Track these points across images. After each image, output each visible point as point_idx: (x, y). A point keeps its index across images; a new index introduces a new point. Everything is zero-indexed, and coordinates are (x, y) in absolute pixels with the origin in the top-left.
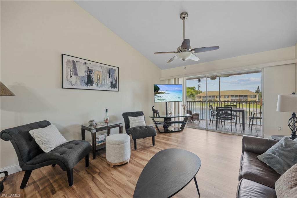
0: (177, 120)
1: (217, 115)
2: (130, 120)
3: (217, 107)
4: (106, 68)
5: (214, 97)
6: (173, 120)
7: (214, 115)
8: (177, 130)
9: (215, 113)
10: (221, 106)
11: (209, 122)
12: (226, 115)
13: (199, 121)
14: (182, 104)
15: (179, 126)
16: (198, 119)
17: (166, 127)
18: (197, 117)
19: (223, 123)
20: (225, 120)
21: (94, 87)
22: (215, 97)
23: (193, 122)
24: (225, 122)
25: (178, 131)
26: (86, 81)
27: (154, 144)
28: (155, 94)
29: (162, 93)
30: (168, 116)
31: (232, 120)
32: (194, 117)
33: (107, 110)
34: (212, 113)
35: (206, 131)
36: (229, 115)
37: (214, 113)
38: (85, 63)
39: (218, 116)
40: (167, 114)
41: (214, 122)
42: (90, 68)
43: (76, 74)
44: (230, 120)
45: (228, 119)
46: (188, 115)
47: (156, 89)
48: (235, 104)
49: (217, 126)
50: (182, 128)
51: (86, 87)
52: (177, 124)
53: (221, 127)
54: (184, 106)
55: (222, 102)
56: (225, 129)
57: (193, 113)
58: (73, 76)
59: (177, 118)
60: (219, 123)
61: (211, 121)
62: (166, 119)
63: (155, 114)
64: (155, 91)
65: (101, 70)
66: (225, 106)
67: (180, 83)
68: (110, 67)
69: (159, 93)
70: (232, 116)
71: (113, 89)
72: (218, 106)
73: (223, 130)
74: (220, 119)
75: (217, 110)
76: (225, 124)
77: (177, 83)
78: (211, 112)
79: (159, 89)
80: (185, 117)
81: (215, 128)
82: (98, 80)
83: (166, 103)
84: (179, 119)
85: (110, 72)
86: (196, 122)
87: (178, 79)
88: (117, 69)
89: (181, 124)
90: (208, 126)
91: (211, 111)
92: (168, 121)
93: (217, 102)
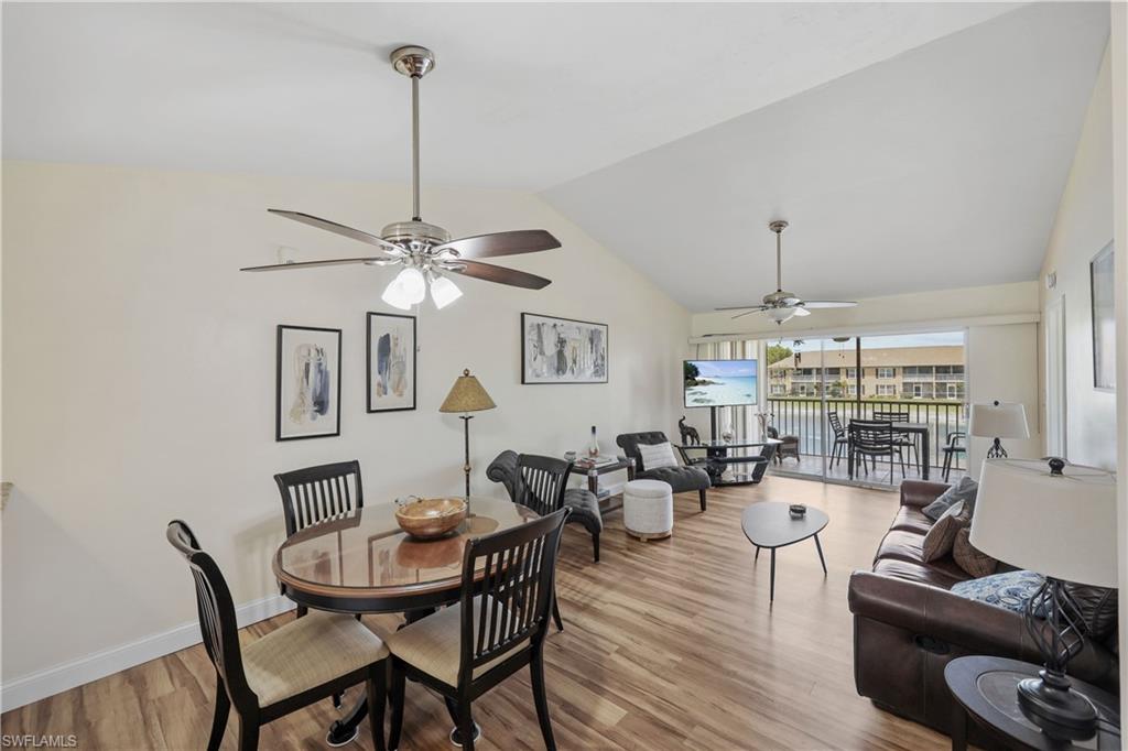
0: (740, 453)
1: (851, 441)
2: (643, 453)
3: (851, 421)
4: (587, 330)
5: (838, 373)
6: (730, 453)
7: (842, 442)
8: (740, 480)
9: (846, 437)
10: (862, 418)
11: (828, 461)
12: (877, 443)
13: (799, 460)
14: (756, 411)
15: (745, 470)
16: (795, 453)
17: (715, 474)
18: (793, 446)
19: (870, 465)
20: (873, 456)
21: (568, 377)
22: (843, 372)
23: (781, 462)
24: (874, 461)
25: (745, 484)
26: (556, 365)
27: (703, 508)
28: (687, 385)
29: (704, 383)
30: (717, 445)
31: (891, 454)
32: (785, 447)
33: (594, 429)
34: (837, 437)
35: (821, 484)
36: (885, 442)
37: (843, 435)
38: (555, 325)
39: (855, 445)
40: (714, 438)
41: (844, 463)
42: (562, 336)
43: (542, 353)
44: (887, 454)
45: (882, 452)
46: (771, 441)
47: (690, 374)
48: (904, 409)
49: (850, 472)
50: (758, 476)
51: (555, 379)
52: (741, 466)
53: (862, 473)
54: (763, 418)
55: (865, 402)
56: (875, 479)
57: (782, 434)
58: (539, 356)
59: (741, 450)
60: (859, 464)
61: (835, 460)
62: (711, 451)
63: (689, 437)
64: (686, 378)
65: (578, 337)
66: (874, 417)
67: (748, 357)
68: (593, 327)
69: (697, 384)
70: (892, 443)
71: (597, 379)
72: (855, 417)
73: (869, 481)
74: (859, 452)
75: (851, 428)
76: (874, 468)
77: (739, 357)
78: (832, 432)
79: (697, 374)
80: (765, 446)
81: (845, 476)
82: (575, 362)
83: (713, 408)
84: (745, 452)
85: (593, 339)
86: (790, 460)
87: (744, 343)
88: (603, 329)
89: (751, 467)
90: (828, 471)
91: (836, 432)
92: (717, 456)
93: (852, 402)
